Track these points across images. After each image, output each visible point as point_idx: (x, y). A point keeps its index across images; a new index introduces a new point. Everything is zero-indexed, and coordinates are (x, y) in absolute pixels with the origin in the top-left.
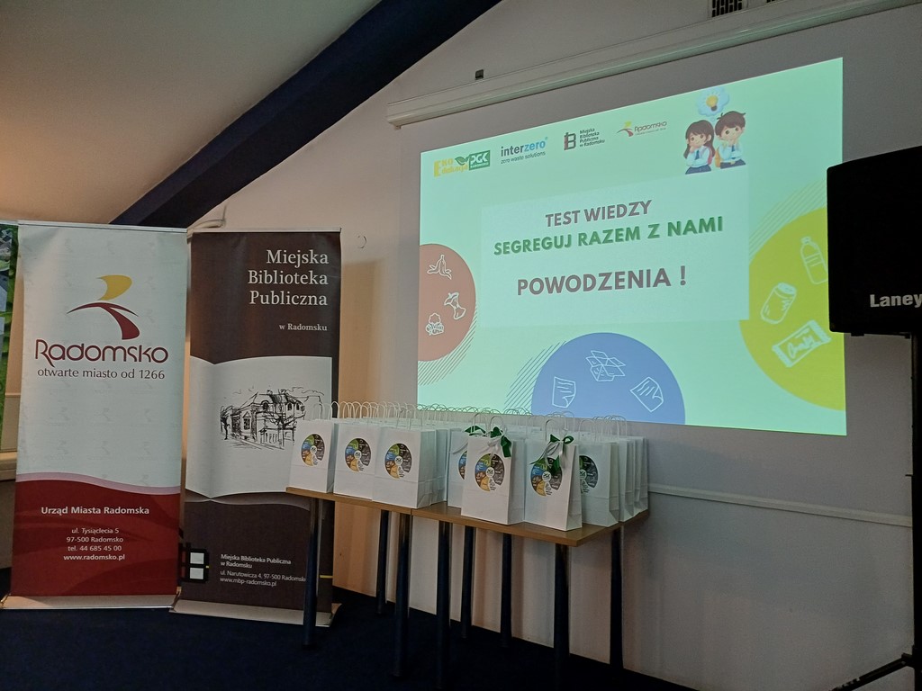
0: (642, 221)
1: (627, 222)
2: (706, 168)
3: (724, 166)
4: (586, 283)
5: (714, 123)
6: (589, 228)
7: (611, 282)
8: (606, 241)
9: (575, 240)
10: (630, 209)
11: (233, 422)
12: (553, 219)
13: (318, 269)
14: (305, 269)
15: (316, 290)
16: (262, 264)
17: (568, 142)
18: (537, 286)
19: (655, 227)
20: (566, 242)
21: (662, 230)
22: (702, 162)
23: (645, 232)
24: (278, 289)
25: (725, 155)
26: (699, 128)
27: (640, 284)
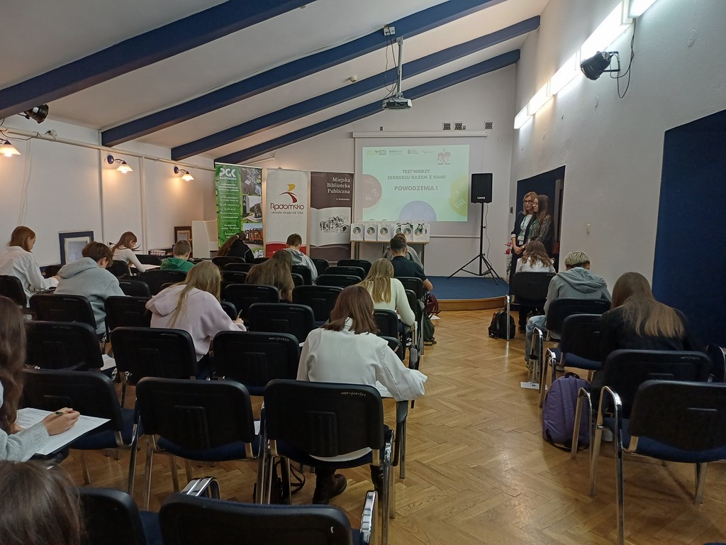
0: (427, 174)
1: (424, 174)
2: (442, 164)
3: (446, 164)
4: (413, 188)
5: (444, 154)
6: (415, 175)
7: (420, 188)
8: (419, 178)
9: (411, 177)
10: (425, 171)
11: (324, 226)
12: (405, 171)
13: (348, 183)
14: (344, 183)
15: (347, 189)
16: (331, 182)
17: (409, 152)
18: (400, 188)
19: (430, 176)
20: (408, 178)
21: (432, 177)
22: (441, 162)
23: (428, 177)
24: (336, 188)
25: (446, 162)
26: (440, 154)
27: (427, 189)
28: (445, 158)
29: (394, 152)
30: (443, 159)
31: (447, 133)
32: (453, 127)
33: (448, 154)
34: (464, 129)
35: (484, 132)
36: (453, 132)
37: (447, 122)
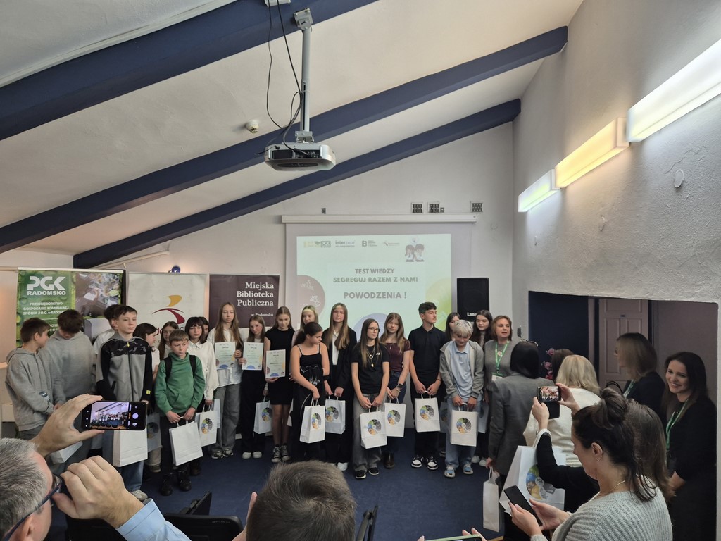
0: (391, 275)
1: (386, 275)
2: (412, 261)
3: (418, 261)
4: (371, 295)
5: (414, 246)
6: (373, 276)
7: (381, 295)
8: (379, 281)
9: (367, 279)
10: (387, 271)
12: (358, 271)
13: (270, 291)
14: (263, 291)
15: (269, 299)
16: (242, 288)
17: (364, 244)
18: (352, 295)
19: (396, 278)
20: (363, 280)
21: (398, 279)
22: (411, 258)
23: (393, 279)
24: (251, 299)
25: (418, 257)
26: (409, 247)
27: (391, 297)
28: (416, 253)
29: (342, 243)
30: (413, 253)
31: (418, 217)
32: (426, 208)
33: (420, 247)
34: (442, 211)
35: (472, 217)
36: (426, 216)
37: (417, 202)
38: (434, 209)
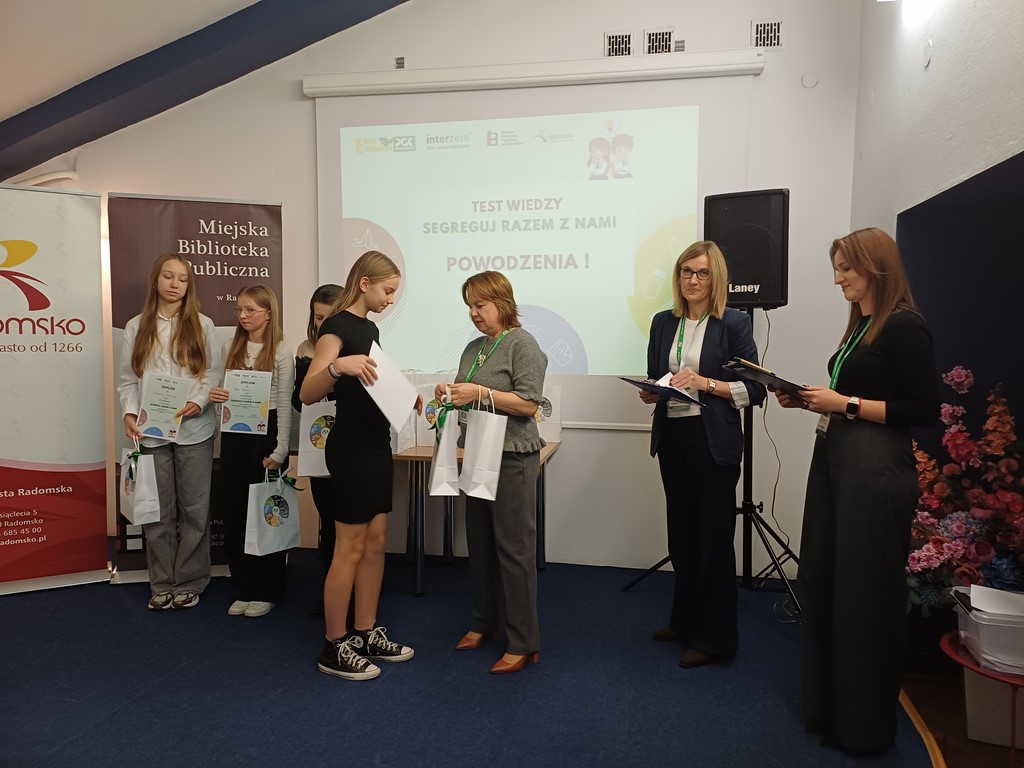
0: (554, 214)
1: (542, 214)
2: (604, 177)
3: (617, 176)
4: (509, 263)
5: (610, 141)
6: (512, 216)
7: (530, 263)
8: (526, 229)
9: (499, 227)
10: (545, 203)
12: (479, 206)
13: (258, 242)
14: (243, 241)
15: (257, 262)
16: (192, 234)
18: (465, 264)
19: (565, 220)
20: (491, 227)
21: (571, 224)
22: (600, 171)
23: (558, 224)
24: (213, 260)
25: (619, 168)
26: (597, 144)
27: (554, 267)
28: (612, 157)
29: (443, 139)
30: (606, 158)
31: (620, 65)
32: (639, 44)
33: (625, 141)
34: (680, 47)
36: (640, 61)
37: (619, 31)
38: (660, 43)
